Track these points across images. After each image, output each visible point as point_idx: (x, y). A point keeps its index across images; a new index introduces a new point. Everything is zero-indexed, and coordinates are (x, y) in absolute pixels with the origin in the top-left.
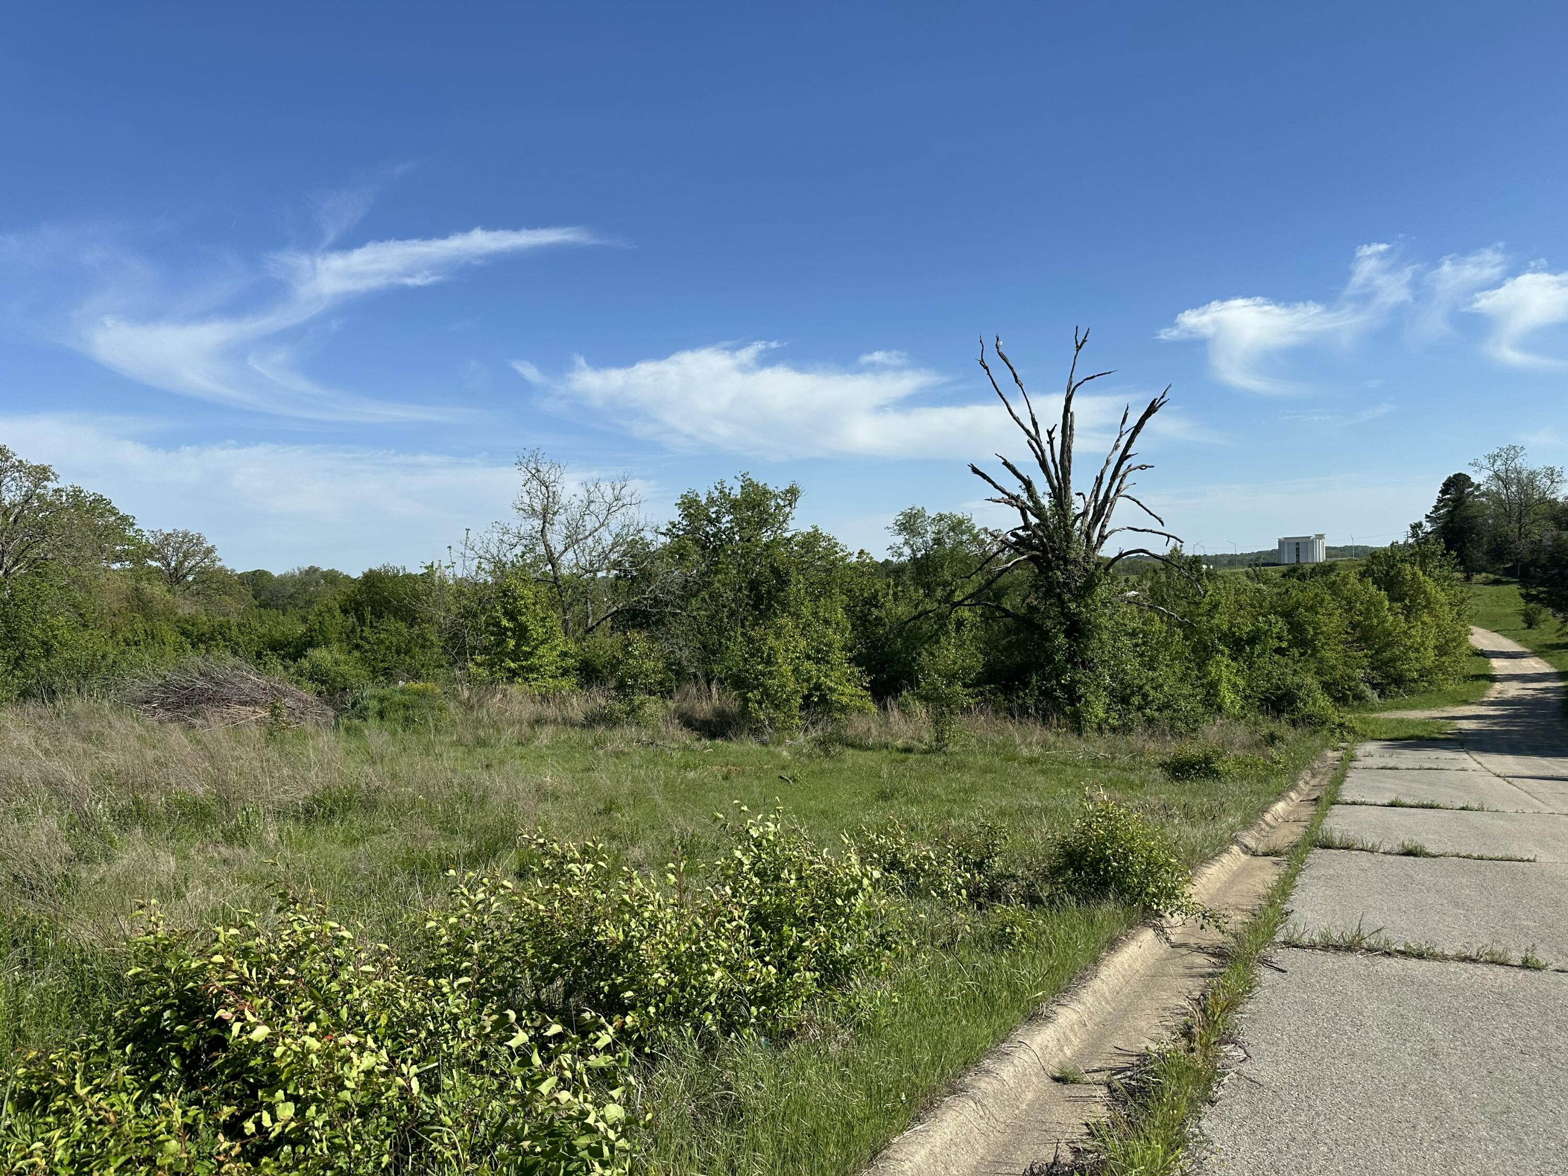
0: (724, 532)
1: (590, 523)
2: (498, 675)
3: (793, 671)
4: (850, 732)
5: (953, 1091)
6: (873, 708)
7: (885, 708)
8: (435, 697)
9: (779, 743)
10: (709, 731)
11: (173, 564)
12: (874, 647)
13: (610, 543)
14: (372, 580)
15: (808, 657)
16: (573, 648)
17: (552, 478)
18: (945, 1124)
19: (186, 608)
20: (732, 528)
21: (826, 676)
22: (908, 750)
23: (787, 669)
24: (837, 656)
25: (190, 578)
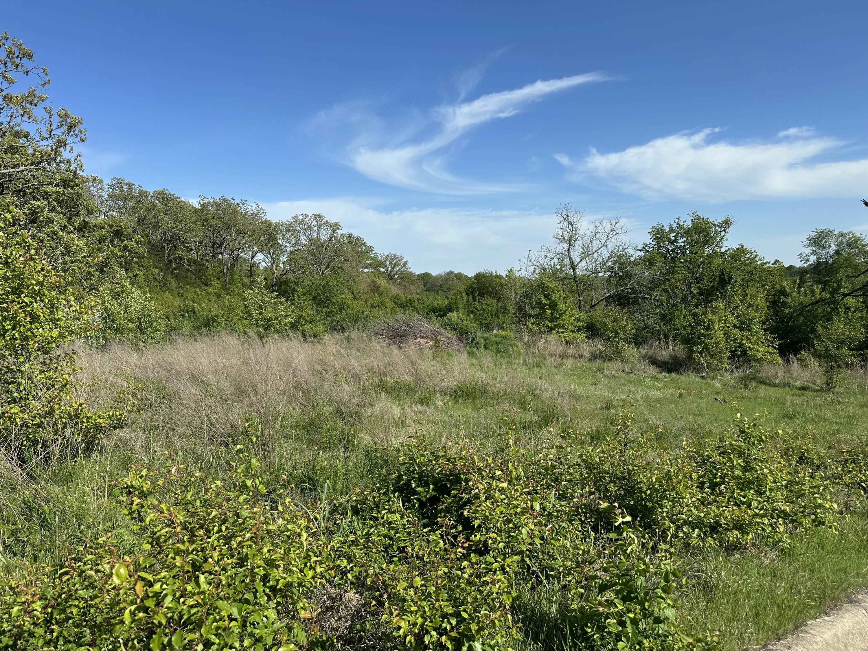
0: (679, 248)
1: (596, 245)
2: (542, 329)
3: (724, 335)
4: (763, 375)
5: (851, 601)
6: (781, 361)
7: (788, 361)
8: (512, 340)
9: (713, 379)
10: (668, 368)
11: (389, 269)
12: (782, 321)
13: (607, 256)
14: (479, 277)
15: (735, 326)
16: (582, 315)
17: (575, 220)
18: (845, 620)
19: (395, 290)
20: (685, 246)
21: (748, 339)
22: (804, 388)
23: (720, 333)
24: (756, 327)
25: (396, 276)
